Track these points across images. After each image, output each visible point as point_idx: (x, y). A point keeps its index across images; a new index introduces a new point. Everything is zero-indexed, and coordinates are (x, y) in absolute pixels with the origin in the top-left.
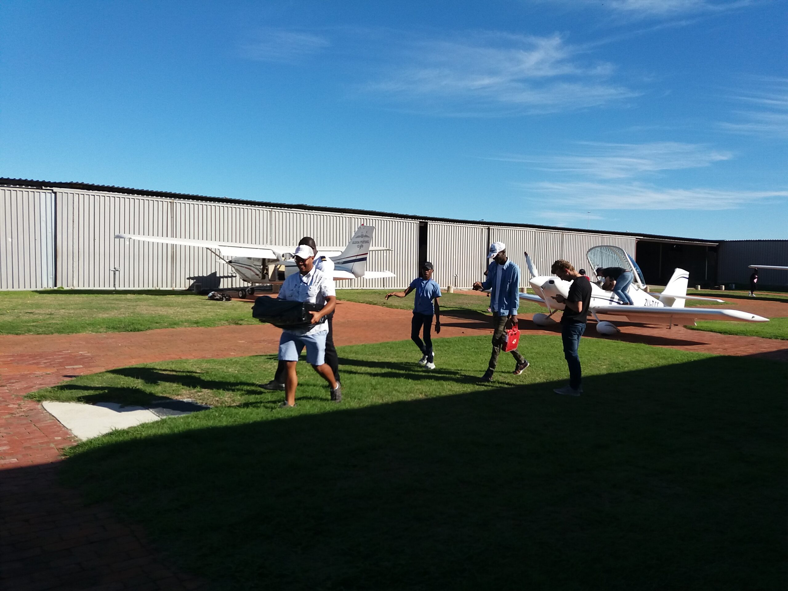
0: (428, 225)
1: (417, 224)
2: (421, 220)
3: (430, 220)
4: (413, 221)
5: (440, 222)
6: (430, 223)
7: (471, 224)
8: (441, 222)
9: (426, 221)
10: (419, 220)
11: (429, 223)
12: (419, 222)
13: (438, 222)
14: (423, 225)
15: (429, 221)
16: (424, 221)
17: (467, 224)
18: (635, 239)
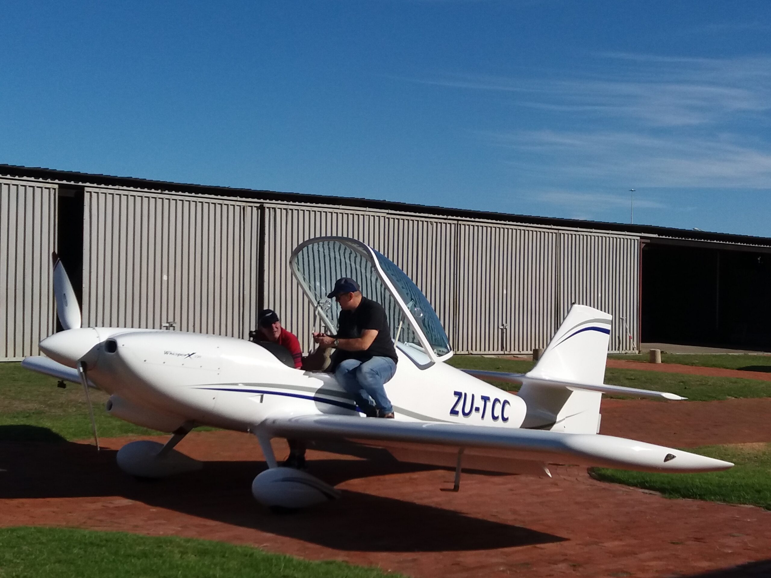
0: (87, 196)
1: (52, 192)
2: (64, 182)
3: (91, 183)
4: (39, 183)
5: (121, 188)
6: (90, 188)
7: (213, 196)
8: (125, 188)
9: (80, 184)
10: (57, 181)
11: (87, 189)
12: (56, 186)
13: (117, 187)
14: (71, 194)
15: (88, 184)
16: (72, 183)
17: (200, 195)
18: (639, 238)
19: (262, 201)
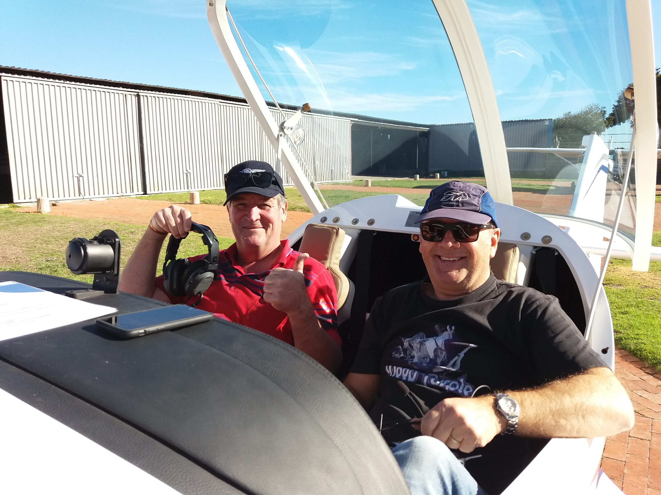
0: (4, 83)
3: (6, 73)
11: (3, 78)
18: (350, 121)
19: (138, 91)
